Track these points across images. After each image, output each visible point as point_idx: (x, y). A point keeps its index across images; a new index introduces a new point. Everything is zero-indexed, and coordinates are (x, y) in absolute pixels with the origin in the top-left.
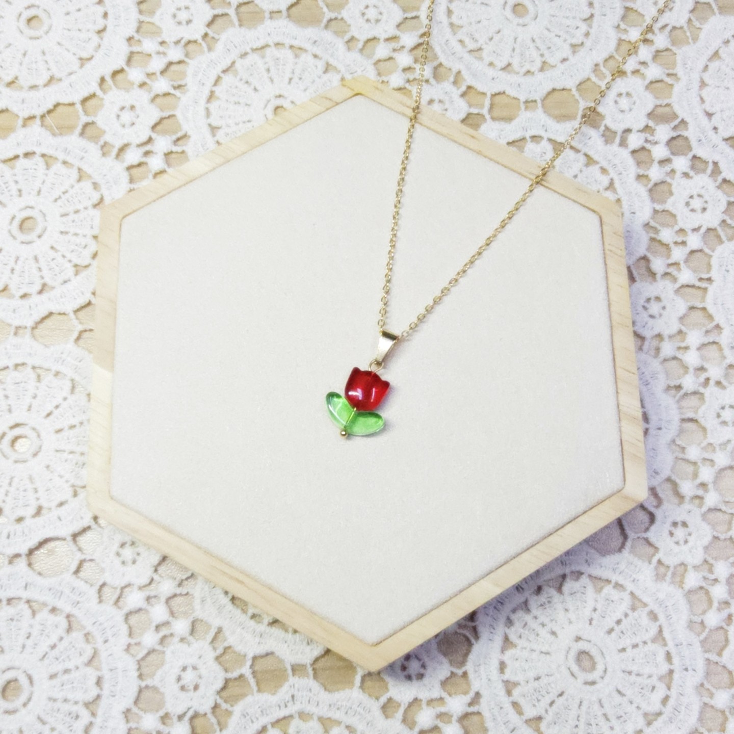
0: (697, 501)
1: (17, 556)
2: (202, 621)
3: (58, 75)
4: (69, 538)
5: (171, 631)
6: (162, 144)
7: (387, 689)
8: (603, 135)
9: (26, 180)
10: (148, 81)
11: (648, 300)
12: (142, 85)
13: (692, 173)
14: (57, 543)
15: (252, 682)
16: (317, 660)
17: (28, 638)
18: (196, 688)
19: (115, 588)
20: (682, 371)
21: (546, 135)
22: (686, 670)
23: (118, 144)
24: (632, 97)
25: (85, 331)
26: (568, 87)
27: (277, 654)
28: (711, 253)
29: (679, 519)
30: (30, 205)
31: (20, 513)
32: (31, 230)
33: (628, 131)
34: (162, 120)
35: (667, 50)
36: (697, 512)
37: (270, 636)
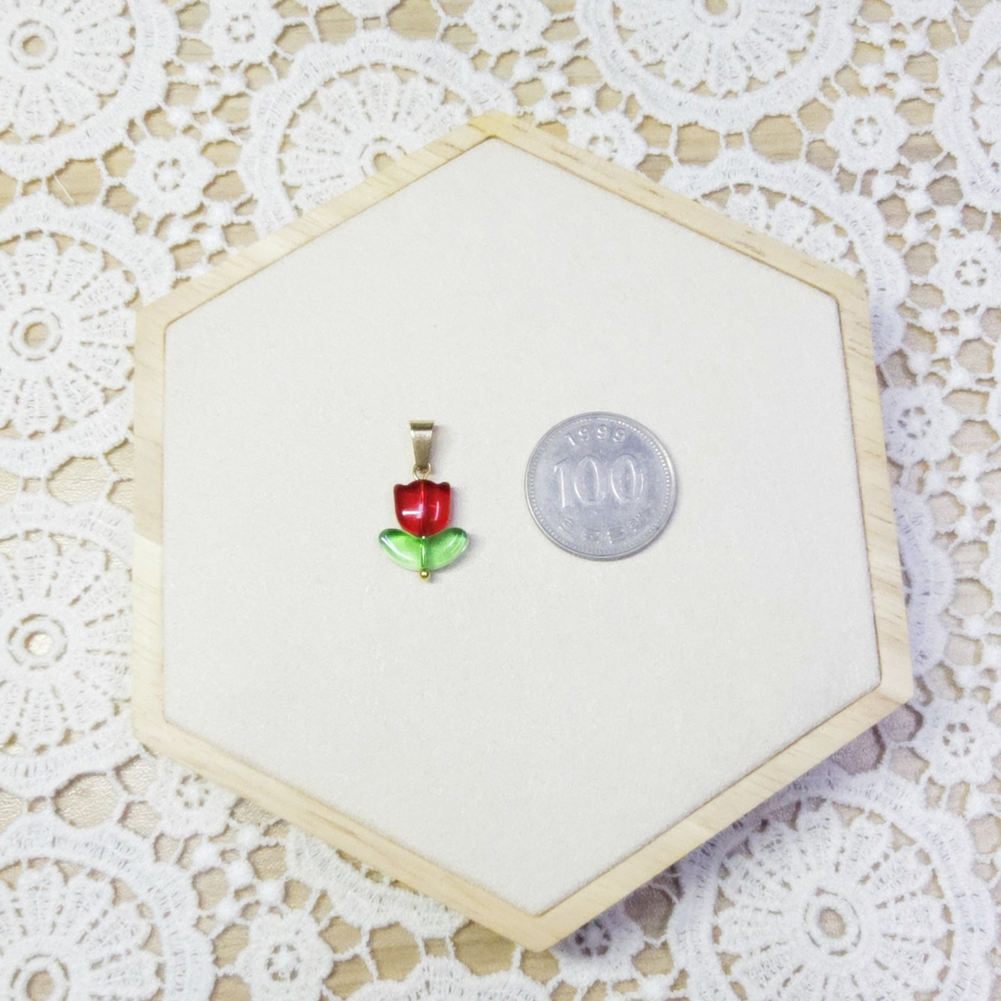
0: (980, 695)
1: (39, 799)
2: (298, 882)
3: (69, 120)
4: (111, 773)
5: (257, 898)
6: (219, 213)
7: (557, 969)
8: (837, 180)
9: (31, 270)
10: (196, 125)
11: (907, 412)
12: (188, 129)
13: (963, 230)
14: (94, 780)
15: (371, 964)
16: (459, 931)
17: (59, 913)
18: (294, 975)
19: (179, 840)
20: (956, 512)
21: (756, 183)
22: (972, 930)
23: (157, 216)
24: (876, 124)
25: (122, 481)
26: (786, 112)
27: (404, 925)
28: (994, 343)
29: (956, 721)
30: (38, 305)
31: (41, 739)
32: (41, 340)
33: (872, 172)
34: (217, 177)
35: (925, 54)
36: (982, 710)
37: (394, 900)
